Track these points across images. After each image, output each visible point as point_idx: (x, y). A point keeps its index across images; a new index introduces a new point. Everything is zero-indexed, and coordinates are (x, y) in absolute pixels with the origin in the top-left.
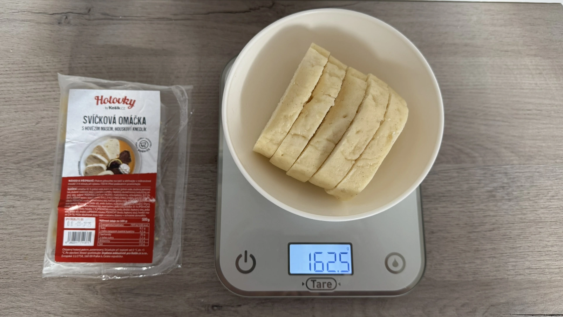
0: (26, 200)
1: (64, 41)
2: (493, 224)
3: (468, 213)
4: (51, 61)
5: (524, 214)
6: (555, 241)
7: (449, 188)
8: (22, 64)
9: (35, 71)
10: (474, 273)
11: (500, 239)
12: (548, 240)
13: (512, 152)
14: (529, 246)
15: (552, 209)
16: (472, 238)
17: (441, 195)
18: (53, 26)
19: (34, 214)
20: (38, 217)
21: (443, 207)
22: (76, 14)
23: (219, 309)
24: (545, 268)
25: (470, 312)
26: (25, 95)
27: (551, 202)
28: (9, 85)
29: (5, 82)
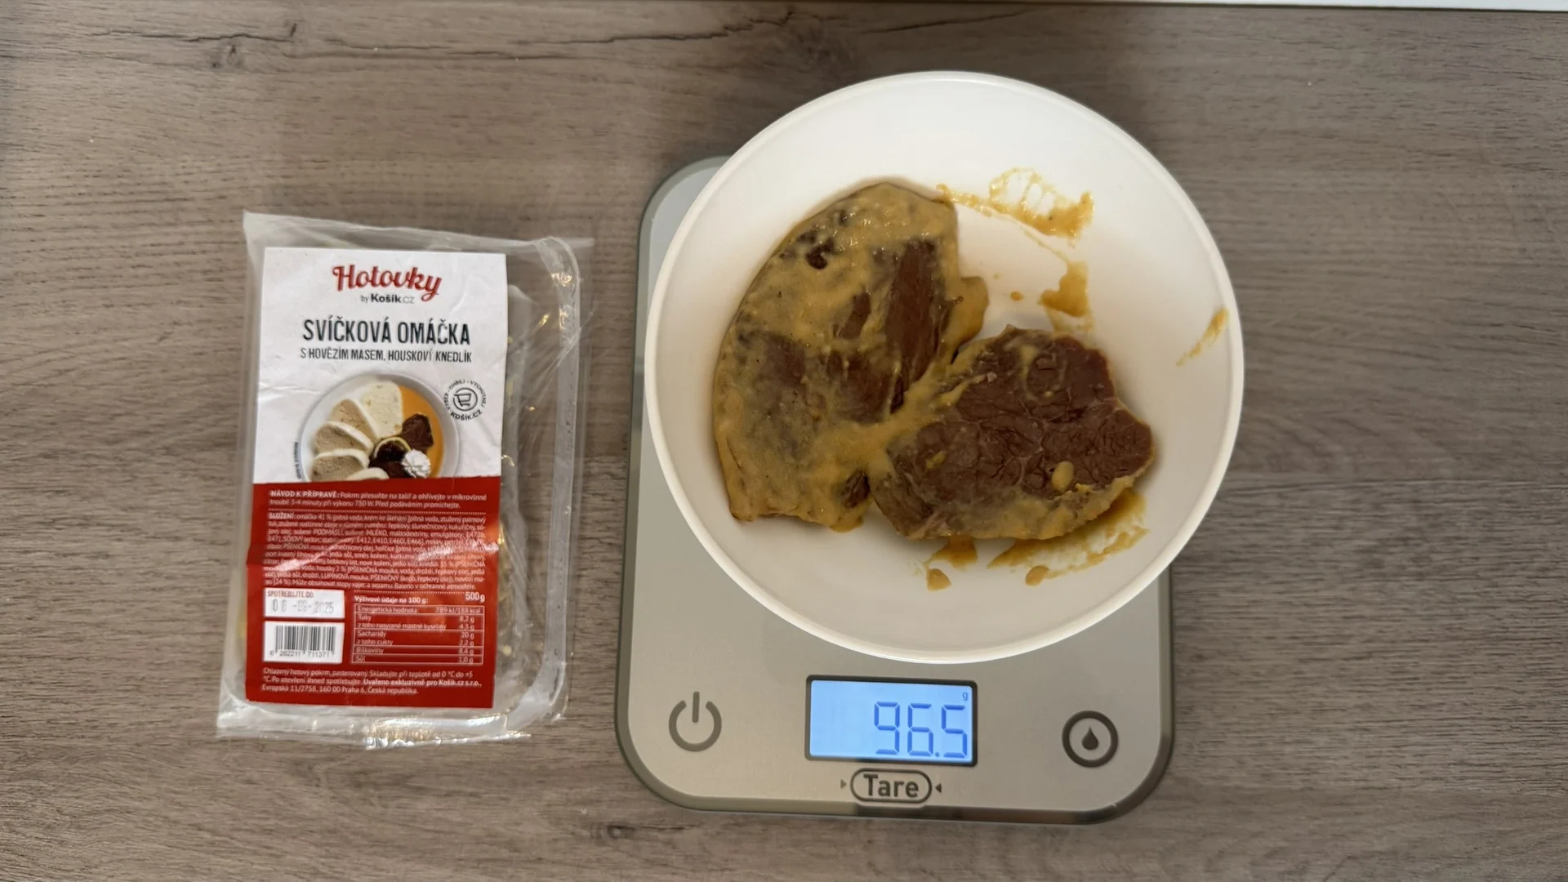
0: (137, 538)
1: (228, 116)
2: (1369, 641)
3: (1303, 609)
4: (194, 170)
5: (1460, 616)
6: (1540, 691)
7: (1254, 538)
8: (119, 177)
9: (153, 197)
10: (1308, 771)
11: (1386, 682)
12: (1520, 688)
13: (1440, 444)
14: (1466, 704)
15: (1538, 605)
16: (1309, 675)
17: (1230, 555)
18: (198, 72)
19: (157, 575)
20: (170, 583)
21: (1235, 590)
22: (258, 40)
23: (627, 837)
24: (1506, 765)
25: (1290, 873)
26: (130, 262)
27: (1539, 585)
28: (88, 232)
29: (78, 227)
